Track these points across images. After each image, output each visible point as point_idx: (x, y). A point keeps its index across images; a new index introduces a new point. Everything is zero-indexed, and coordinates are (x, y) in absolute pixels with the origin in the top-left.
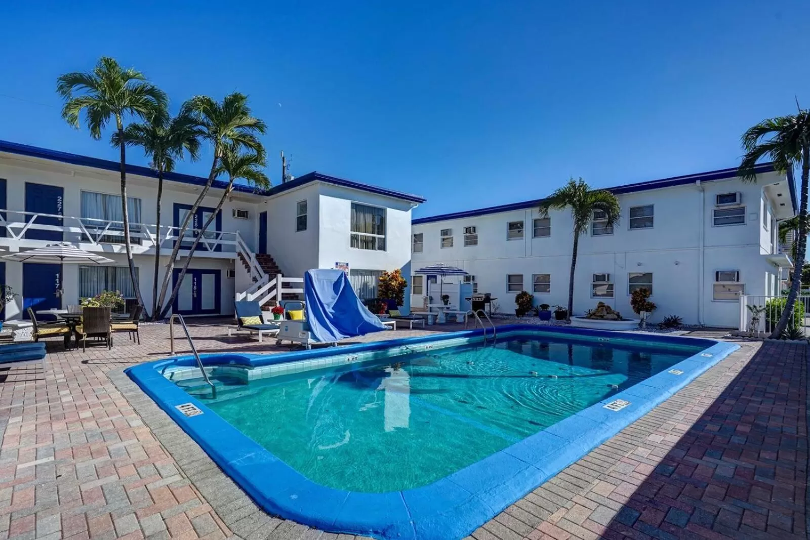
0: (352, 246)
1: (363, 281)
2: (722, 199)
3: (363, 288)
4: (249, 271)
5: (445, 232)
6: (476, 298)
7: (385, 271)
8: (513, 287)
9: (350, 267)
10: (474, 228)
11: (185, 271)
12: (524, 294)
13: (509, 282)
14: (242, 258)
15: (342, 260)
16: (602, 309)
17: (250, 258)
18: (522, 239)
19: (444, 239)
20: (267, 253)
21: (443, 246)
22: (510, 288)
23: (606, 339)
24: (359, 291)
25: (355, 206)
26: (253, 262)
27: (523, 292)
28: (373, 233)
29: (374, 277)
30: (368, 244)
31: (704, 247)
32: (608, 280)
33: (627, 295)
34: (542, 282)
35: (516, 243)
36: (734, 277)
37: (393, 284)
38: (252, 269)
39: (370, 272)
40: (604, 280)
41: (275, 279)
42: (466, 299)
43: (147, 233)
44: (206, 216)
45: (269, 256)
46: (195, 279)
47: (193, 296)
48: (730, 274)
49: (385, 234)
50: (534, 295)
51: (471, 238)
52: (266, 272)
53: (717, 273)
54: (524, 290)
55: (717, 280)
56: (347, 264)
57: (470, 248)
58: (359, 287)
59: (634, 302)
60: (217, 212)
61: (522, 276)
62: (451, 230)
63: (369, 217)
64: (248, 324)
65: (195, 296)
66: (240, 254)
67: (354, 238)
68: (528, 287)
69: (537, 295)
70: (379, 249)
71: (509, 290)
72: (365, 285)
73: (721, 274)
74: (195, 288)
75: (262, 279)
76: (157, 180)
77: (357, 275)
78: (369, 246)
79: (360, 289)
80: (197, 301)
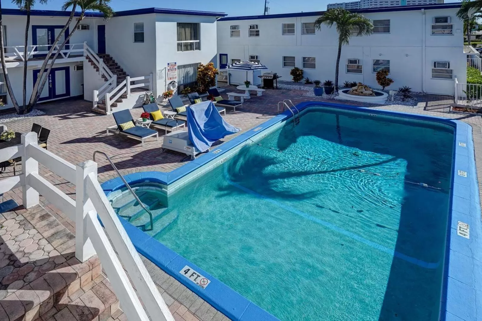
0: (178, 50)
1: (185, 72)
2: (438, 20)
3: (186, 76)
4: (98, 70)
5: (234, 27)
6: (267, 76)
7: (200, 63)
8: (286, 64)
9: (177, 65)
10: (257, 26)
11: (43, 71)
12: (297, 69)
13: (284, 61)
14: (90, 61)
15: (172, 61)
16: (362, 88)
17: (99, 62)
18: (294, 35)
19: (232, 31)
20: (107, 53)
21: (232, 35)
22: (285, 65)
23: (375, 115)
24: (183, 78)
25: (179, 25)
26: (101, 65)
27: (295, 68)
28: (191, 39)
29: (192, 68)
30: (189, 47)
31: (425, 46)
32: (359, 63)
33: (372, 73)
34: (309, 62)
35: (289, 37)
36: (446, 65)
37: (209, 73)
38: (101, 69)
39: (190, 65)
40: (356, 63)
41: (125, 81)
42: (259, 77)
43: (16, 52)
44: (57, 31)
45: (108, 56)
46: (50, 75)
47: (49, 87)
48: (444, 64)
49: (199, 39)
50: (303, 70)
51: (254, 32)
52: (113, 72)
53: (435, 63)
54: (297, 66)
55: (435, 67)
56: (175, 63)
57: (254, 38)
58: (183, 76)
59: (379, 79)
60: (66, 29)
61: (294, 57)
62: (238, 26)
63: (188, 30)
64: (127, 128)
65: (51, 86)
66: (87, 57)
67: (179, 45)
68: (299, 64)
69: (306, 70)
70: (196, 49)
71: (284, 66)
72: (187, 73)
73: (438, 63)
74: (51, 81)
75: (112, 78)
76: (26, 17)
77: (181, 68)
78: (188, 48)
79: (183, 77)
80: (52, 89)
